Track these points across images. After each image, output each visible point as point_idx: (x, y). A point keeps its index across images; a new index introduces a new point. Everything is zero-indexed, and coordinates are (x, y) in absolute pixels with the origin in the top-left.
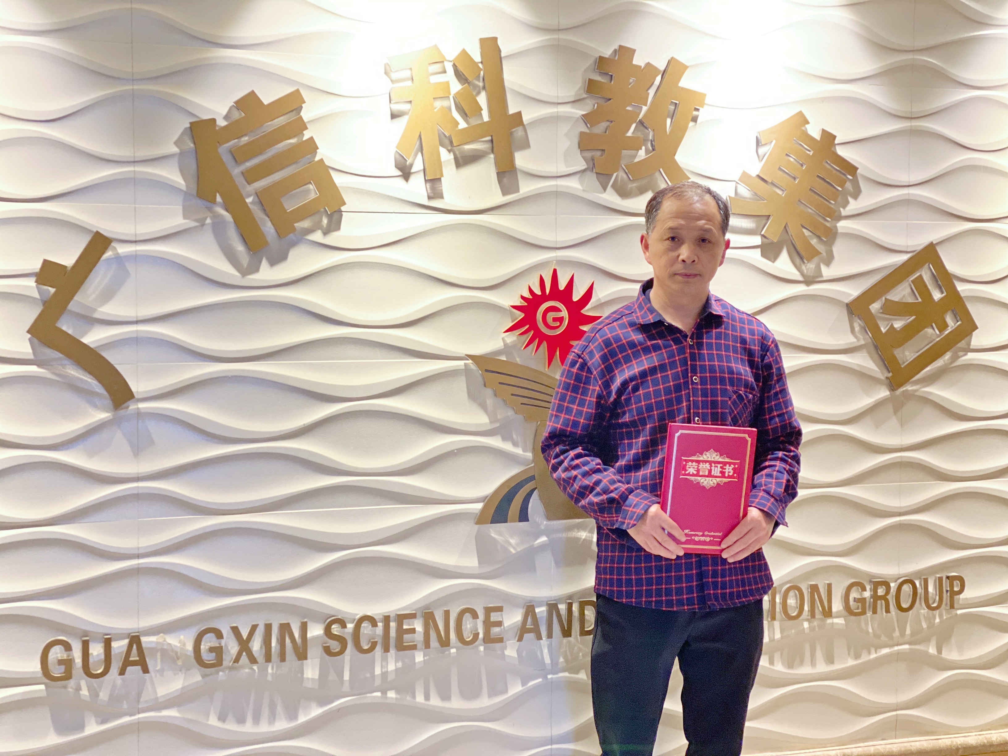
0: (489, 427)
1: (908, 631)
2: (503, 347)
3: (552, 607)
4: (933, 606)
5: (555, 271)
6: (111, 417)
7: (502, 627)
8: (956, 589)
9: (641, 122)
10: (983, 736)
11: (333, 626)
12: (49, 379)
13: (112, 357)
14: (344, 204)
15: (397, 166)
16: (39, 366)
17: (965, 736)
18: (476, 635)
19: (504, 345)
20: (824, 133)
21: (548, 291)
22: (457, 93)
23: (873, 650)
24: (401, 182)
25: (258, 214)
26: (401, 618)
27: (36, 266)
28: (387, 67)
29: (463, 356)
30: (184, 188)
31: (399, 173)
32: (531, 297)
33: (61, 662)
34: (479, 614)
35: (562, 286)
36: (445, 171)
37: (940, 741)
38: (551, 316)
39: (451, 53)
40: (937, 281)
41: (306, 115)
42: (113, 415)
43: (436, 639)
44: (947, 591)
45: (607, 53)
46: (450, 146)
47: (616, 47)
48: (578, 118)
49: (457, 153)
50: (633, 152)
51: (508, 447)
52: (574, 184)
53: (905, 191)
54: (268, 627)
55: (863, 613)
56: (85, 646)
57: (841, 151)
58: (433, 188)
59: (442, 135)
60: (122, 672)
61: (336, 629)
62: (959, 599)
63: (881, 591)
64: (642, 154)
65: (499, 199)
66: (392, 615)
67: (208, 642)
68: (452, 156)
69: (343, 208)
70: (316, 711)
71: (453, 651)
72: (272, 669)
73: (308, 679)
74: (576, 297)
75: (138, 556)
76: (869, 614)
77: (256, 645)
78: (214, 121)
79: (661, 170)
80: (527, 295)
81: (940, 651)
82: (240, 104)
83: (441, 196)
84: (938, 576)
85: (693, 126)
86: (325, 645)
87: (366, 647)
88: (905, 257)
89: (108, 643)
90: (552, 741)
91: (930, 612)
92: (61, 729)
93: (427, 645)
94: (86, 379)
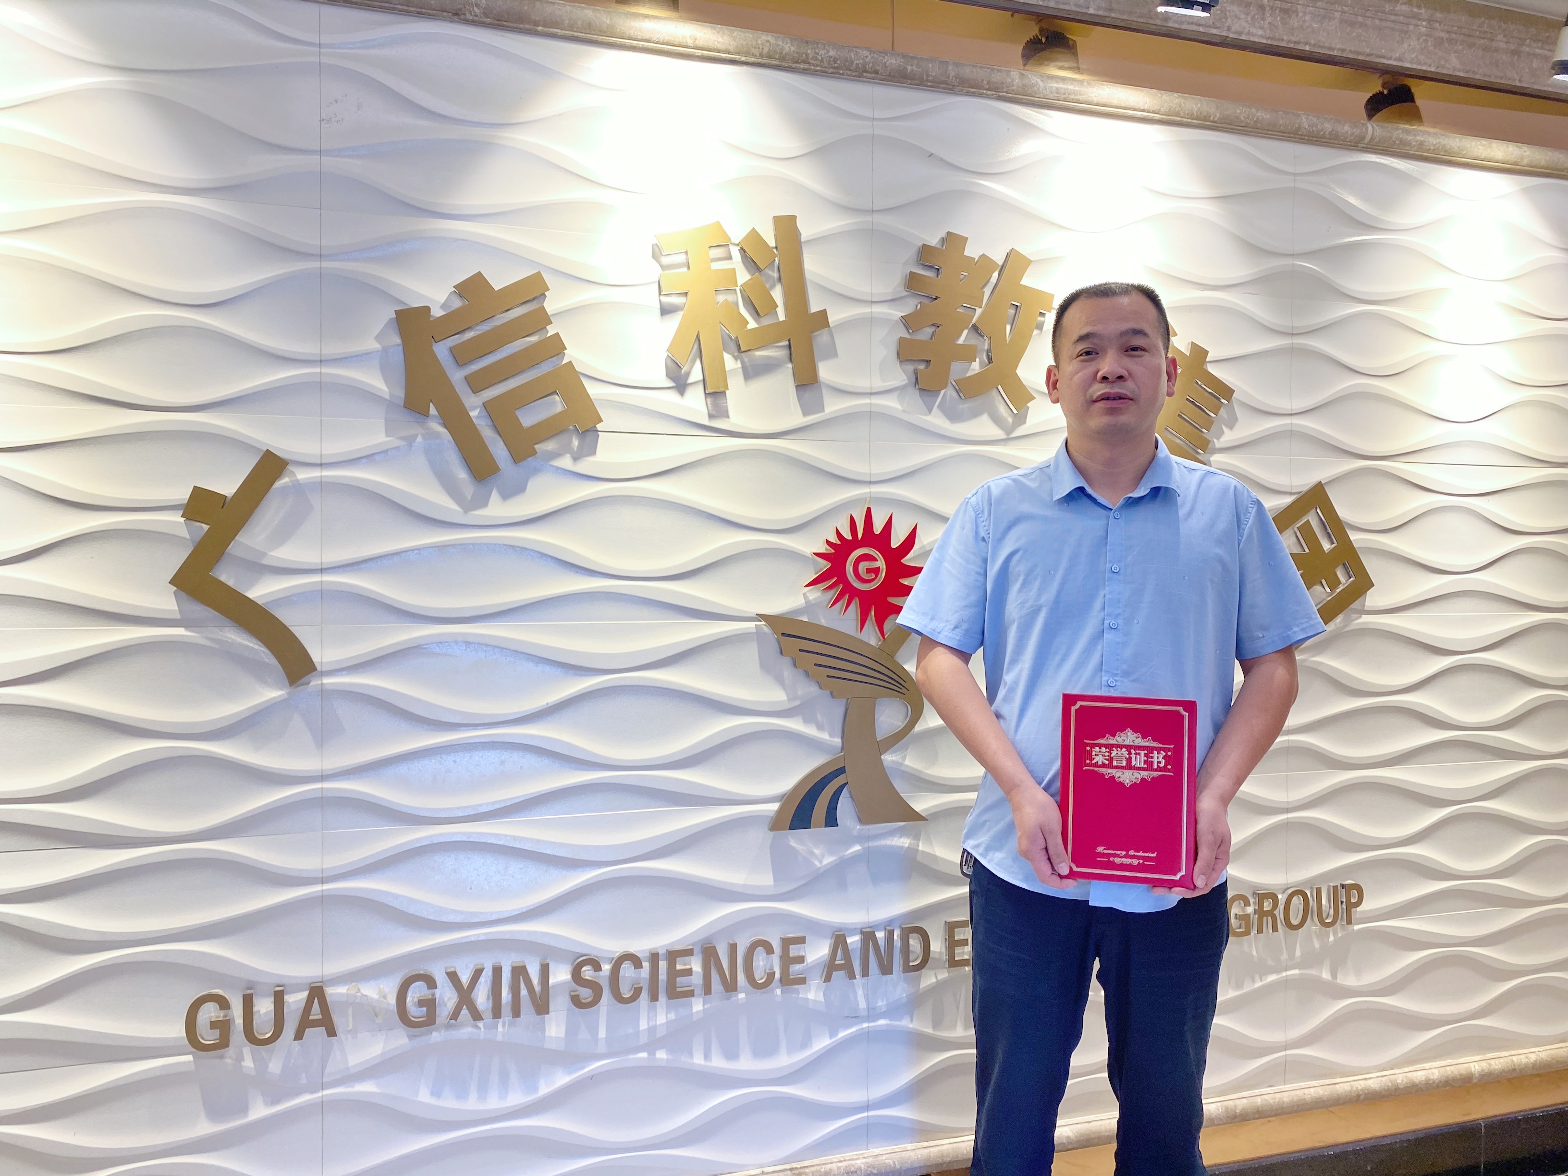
0: (788, 706)
1: (1298, 953)
2: (804, 605)
3: (868, 936)
4: (1327, 921)
5: (869, 510)
6: (286, 696)
7: (805, 963)
8: (1354, 900)
9: (975, 328)
10: (1386, 1078)
11: (584, 969)
12: (201, 645)
13: (286, 616)
14: (601, 420)
15: (669, 375)
16: (186, 627)
17: (1365, 1079)
18: (771, 975)
19: (806, 602)
20: (1194, 346)
21: (860, 536)
22: (745, 283)
23: (1257, 977)
24: (672, 396)
25: (487, 433)
26: (673, 955)
27: (183, 494)
28: (656, 248)
29: (754, 615)
30: (387, 397)
31: (672, 384)
32: (839, 543)
33: (214, 1025)
34: (774, 947)
35: (878, 528)
36: (730, 382)
37: (1337, 1086)
38: (863, 566)
39: (737, 234)
40: (1326, 529)
41: (551, 305)
42: (288, 693)
43: (720, 982)
44: (1342, 902)
45: (933, 241)
46: (739, 351)
47: (943, 234)
48: (897, 321)
49: (746, 360)
50: (966, 364)
51: (811, 731)
52: (891, 403)
53: (1287, 421)
54: (497, 971)
55: (1247, 933)
56: (248, 1002)
57: (1212, 369)
58: (715, 405)
59: (727, 337)
60: (299, 1036)
61: (587, 972)
62: (1356, 911)
63: (1267, 906)
64: (975, 367)
65: (797, 419)
66: (662, 952)
67: (417, 991)
68: (739, 365)
69: (599, 427)
70: (562, 1079)
71: (742, 996)
72: (504, 1026)
73: (550, 1037)
74: (895, 543)
75: (323, 881)
76: (1254, 931)
77: (482, 997)
78: (427, 309)
79: (1000, 387)
80: (834, 539)
81: (1334, 975)
82: (462, 290)
83: (725, 414)
84: (1332, 884)
85: (1037, 334)
86: (573, 994)
87: (627, 996)
88: (1288, 500)
89: (279, 998)
90: (867, 1107)
91: (1324, 928)
92: (214, 1113)
93: (707, 990)
94: (252, 645)
